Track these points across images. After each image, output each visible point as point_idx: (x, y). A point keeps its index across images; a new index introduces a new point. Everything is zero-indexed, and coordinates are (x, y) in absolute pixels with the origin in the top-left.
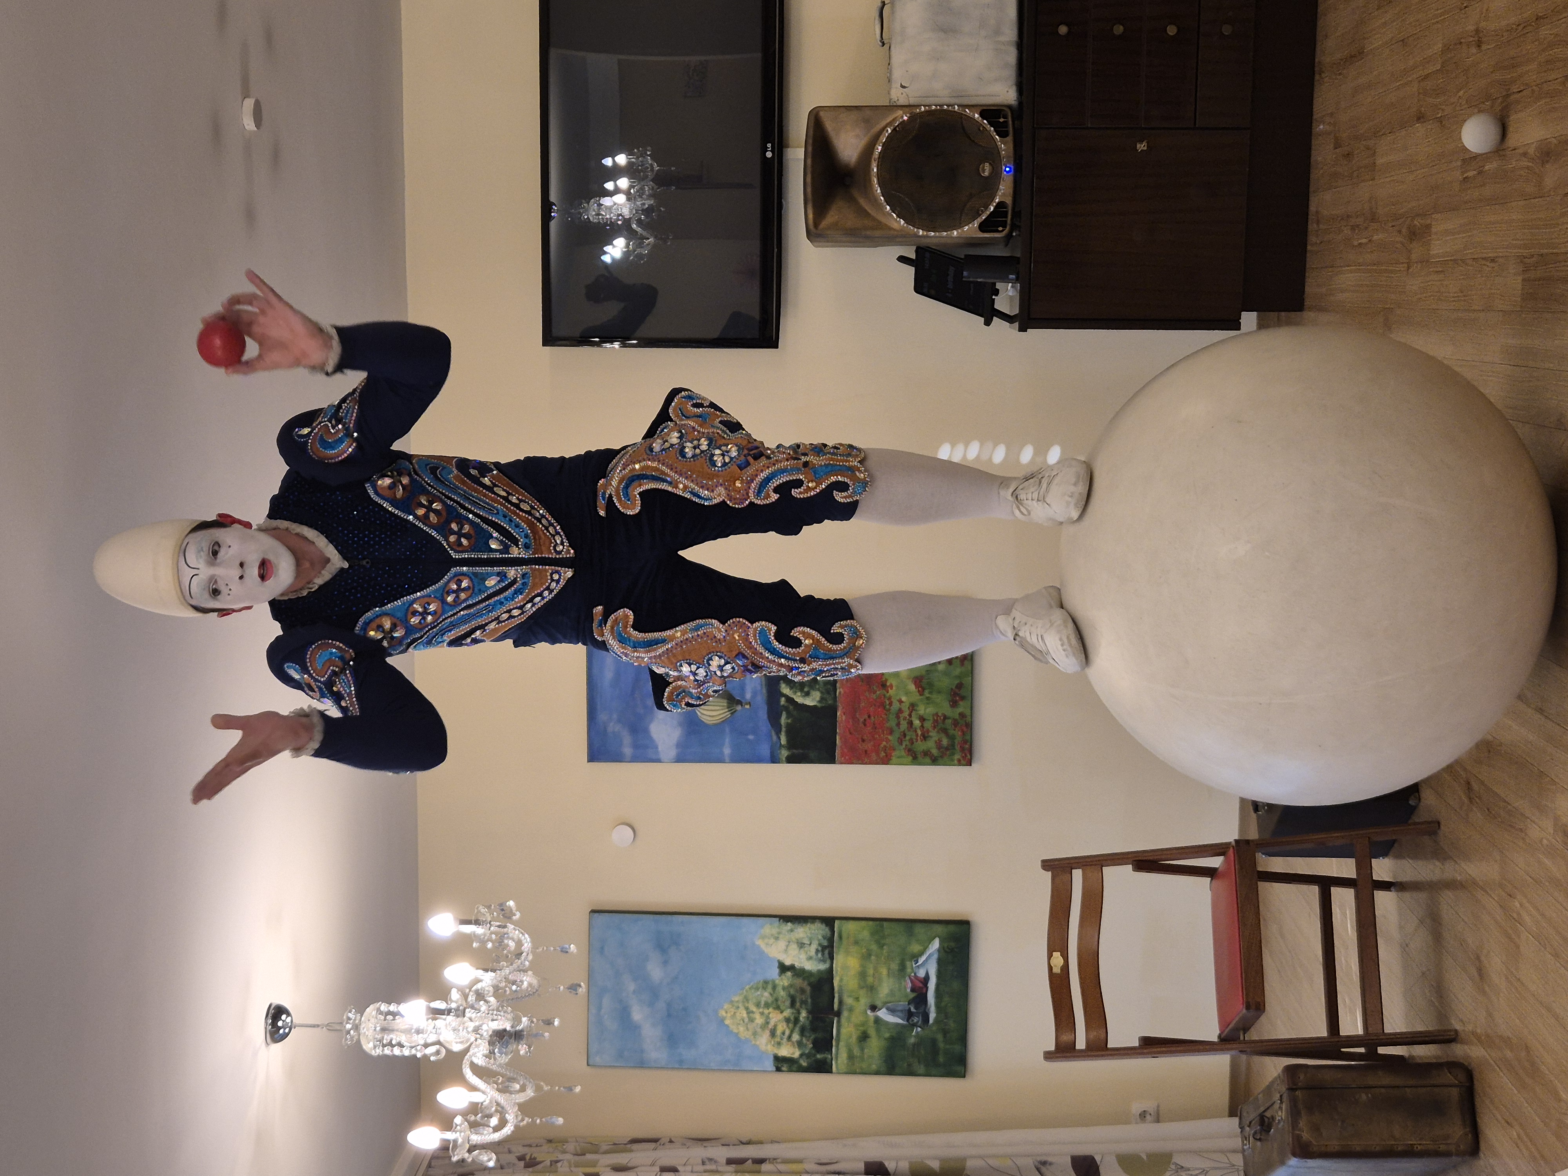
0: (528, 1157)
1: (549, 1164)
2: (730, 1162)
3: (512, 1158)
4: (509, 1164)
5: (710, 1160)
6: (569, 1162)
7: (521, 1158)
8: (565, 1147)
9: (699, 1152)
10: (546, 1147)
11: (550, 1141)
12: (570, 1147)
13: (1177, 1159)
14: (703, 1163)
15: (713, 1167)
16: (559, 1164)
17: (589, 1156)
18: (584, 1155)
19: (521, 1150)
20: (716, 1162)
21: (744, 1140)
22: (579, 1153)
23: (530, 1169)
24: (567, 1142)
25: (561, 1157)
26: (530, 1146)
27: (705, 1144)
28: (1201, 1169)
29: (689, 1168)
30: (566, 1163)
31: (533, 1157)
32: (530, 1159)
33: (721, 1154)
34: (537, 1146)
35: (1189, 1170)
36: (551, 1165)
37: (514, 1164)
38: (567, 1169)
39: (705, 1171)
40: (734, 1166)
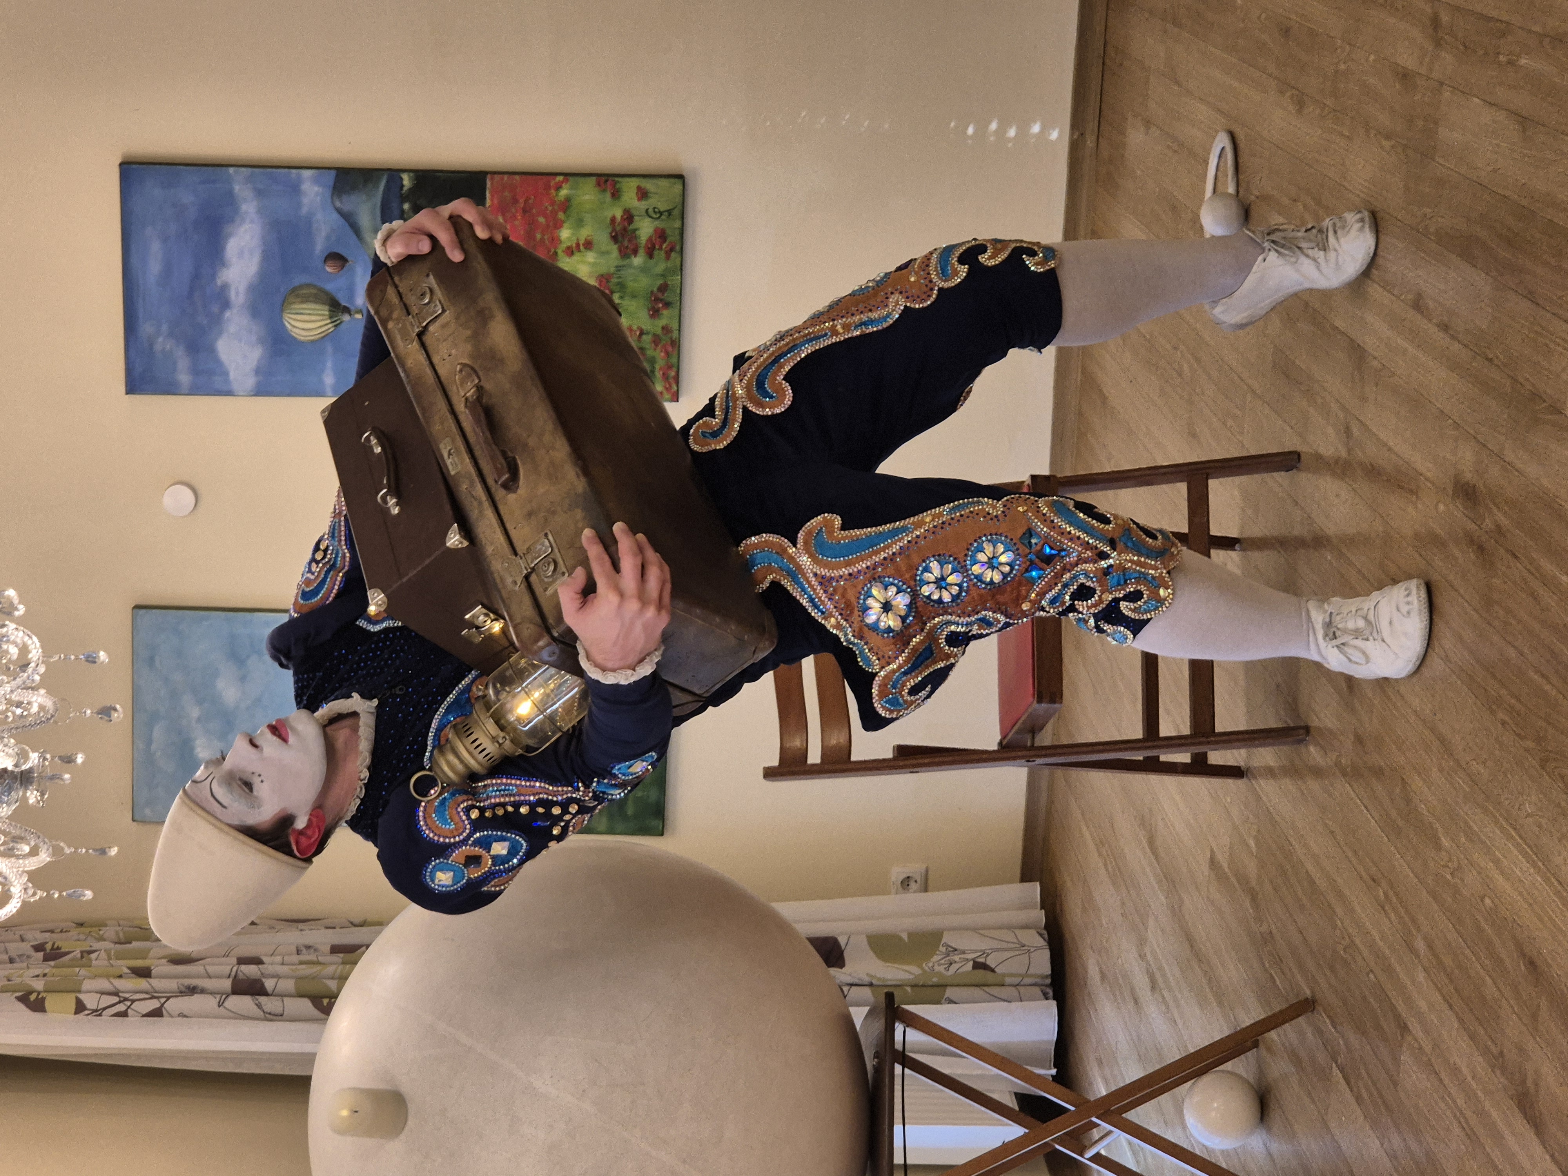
0: (48, 947)
1: (79, 955)
2: (336, 949)
3: (26, 948)
4: (20, 956)
5: (308, 947)
6: (108, 952)
7: (38, 948)
8: (101, 932)
9: (293, 937)
10: (74, 933)
11: (81, 925)
12: (110, 932)
13: (947, 938)
14: (298, 952)
15: (312, 957)
16: (93, 956)
17: (135, 944)
18: (130, 943)
19: (40, 938)
20: (316, 950)
21: (357, 921)
22: (123, 941)
23: (52, 963)
24: (106, 926)
25: (96, 945)
26: (52, 931)
27: (301, 926)
28: (981, 951)
29: (278, 959)
30: (103, 955)
31: (56, 946)
32: (52, 949)
33: (323, 938)
34: (61, 931)
35: (963, 952)
36: (82, 957)
37: (28, 957)
38: (106, 963)
39: (301, 963)
40: (341, 955)
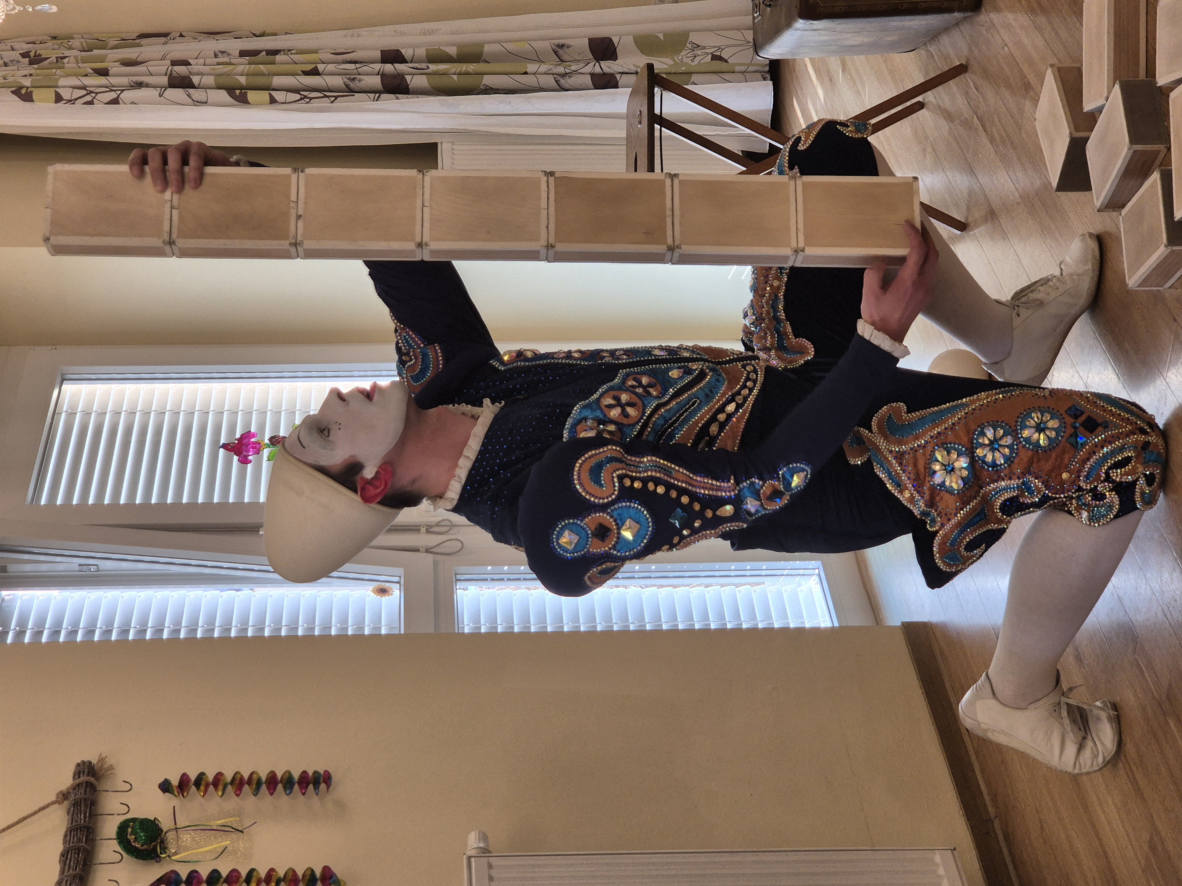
0: (32, 54)
1: (55, 60)
2: (243, 54)
3: (16, 55)
4: (12, 61)
5: (223, 52)
6: (76, 57)
7: (25, 55)
8: (70, 43)
9: (211, 45)
10: (50, 44)
11: (55, 38)
12: (76, 43)
13: (694, 38)
14: (216, 56)
15: (226, 60)
16: (65, 61)
17: (96, 52)
18: (92, 51)
19: (26, 47)
20: (229, 54)
21: (257, 33)
22: (86, 49)
23: (36, 66)
24: (73, 38)
25: (67, 53)
26: (34, 43)
27: (217, 37)
28: (716, 47)
29: (201, 61)
30: (72, 59)
31: (37, 54)
32: (35, 56)
33: (234, 46)
34: (41, 43)
35: (705, 48)
36: (57, 61)
37: (18, 62)
38: (75, 65)
39: (218, 64)
40: (247, 58)
